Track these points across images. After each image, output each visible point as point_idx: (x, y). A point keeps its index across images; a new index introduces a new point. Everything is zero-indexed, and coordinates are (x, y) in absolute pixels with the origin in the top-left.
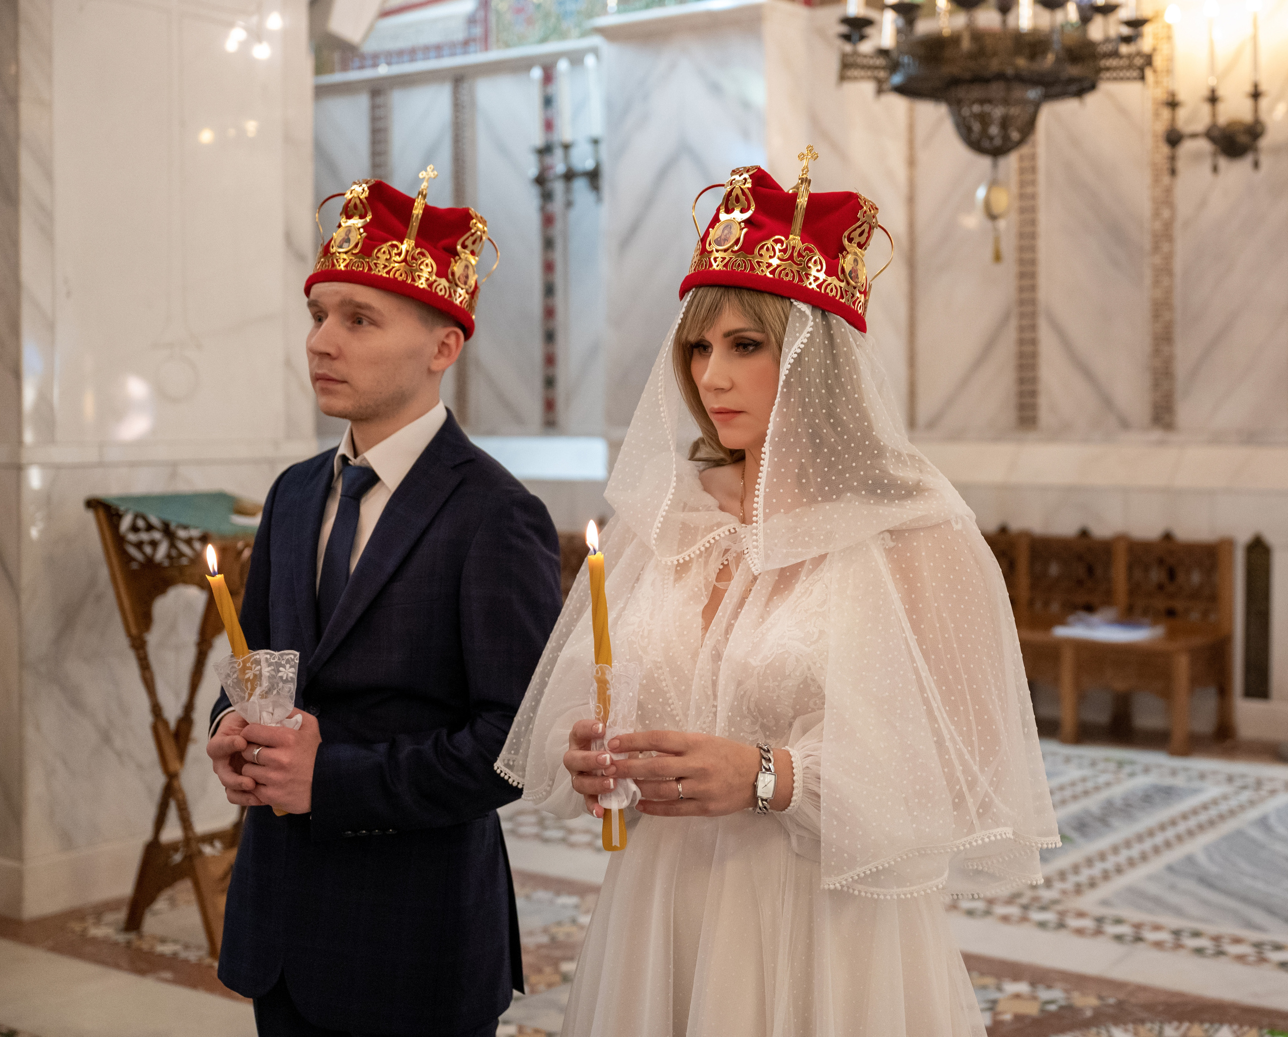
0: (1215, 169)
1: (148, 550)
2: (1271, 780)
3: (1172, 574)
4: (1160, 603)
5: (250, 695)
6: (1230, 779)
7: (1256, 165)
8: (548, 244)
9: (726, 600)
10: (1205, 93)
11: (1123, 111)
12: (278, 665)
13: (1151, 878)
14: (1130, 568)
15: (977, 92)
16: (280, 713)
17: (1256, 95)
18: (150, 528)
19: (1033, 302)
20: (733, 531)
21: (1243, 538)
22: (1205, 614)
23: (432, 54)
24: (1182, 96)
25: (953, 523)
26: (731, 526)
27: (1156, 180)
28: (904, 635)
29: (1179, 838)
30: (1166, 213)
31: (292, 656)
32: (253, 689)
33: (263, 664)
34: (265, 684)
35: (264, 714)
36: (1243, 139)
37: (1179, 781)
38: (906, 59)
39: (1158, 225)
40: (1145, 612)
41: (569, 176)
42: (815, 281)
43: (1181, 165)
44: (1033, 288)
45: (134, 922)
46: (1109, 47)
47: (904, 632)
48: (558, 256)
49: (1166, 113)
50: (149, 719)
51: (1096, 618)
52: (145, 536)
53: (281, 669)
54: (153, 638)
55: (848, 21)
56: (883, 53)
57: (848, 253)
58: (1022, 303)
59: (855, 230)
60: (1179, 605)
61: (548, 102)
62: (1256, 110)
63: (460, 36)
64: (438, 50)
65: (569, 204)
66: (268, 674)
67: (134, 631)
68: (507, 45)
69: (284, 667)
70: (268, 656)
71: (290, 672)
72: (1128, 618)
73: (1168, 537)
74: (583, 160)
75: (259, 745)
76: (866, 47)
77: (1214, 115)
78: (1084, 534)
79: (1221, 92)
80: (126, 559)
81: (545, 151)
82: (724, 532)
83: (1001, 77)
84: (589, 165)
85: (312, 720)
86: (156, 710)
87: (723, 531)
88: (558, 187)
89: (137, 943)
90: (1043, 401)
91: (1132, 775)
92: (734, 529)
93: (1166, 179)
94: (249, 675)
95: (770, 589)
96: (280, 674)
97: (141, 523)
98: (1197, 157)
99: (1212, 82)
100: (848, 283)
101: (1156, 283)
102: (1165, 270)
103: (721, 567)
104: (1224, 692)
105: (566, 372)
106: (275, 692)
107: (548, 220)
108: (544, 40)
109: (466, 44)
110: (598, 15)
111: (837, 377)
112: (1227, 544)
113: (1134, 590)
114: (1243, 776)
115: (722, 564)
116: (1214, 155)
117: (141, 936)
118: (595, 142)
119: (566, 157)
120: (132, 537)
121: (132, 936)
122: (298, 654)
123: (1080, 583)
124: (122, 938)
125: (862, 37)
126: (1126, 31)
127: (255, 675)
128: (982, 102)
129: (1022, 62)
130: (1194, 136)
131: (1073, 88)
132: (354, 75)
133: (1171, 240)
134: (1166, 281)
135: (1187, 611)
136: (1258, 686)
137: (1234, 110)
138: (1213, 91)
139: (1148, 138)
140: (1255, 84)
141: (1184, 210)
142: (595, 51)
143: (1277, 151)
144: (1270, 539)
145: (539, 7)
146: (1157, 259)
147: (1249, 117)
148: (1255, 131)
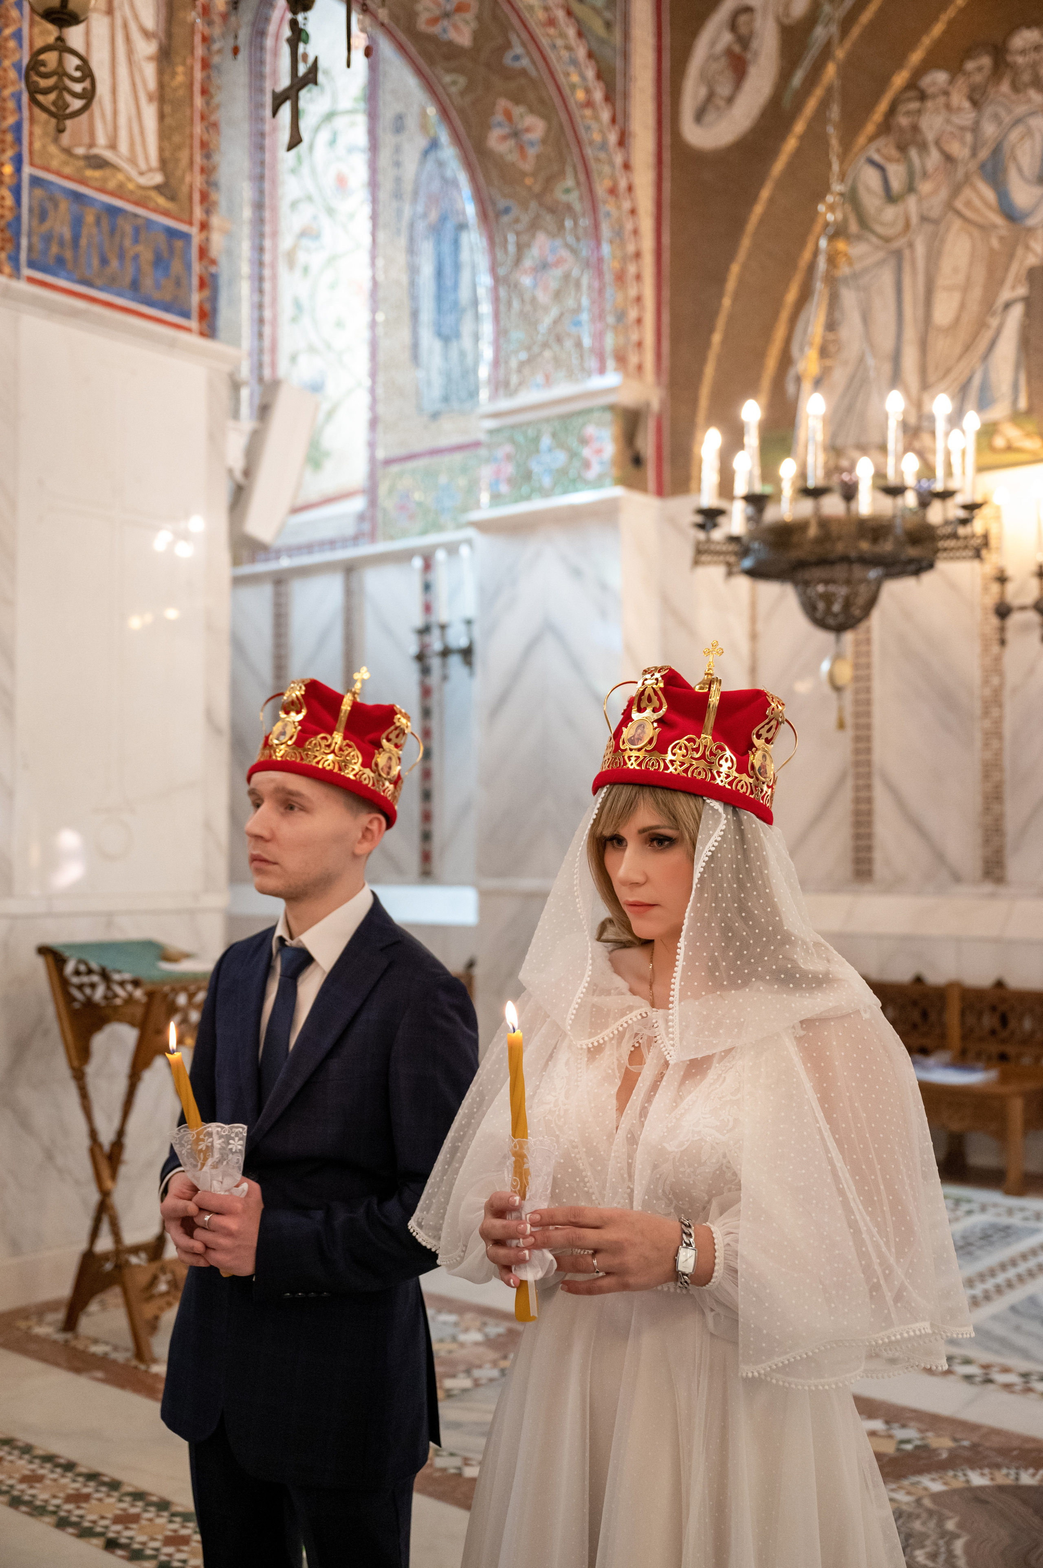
0: (1042, 640)
1: (88, 991)
3: (1004, 1020)
4: (994, 1048)
5: (203, 1165)
8: (426, 712)
9: (639, 1084)
10: (1036, 568)
11: (953, 586)
12: (228, 1138)
13: (995, 1318)
14: (963, 1014)
15: (817, 573)
16: (229, 1182)
18: (90, 972)
19: (869, 763)
20: (644, 1015)
23: (326, 548)
24: (1011, 571)
25: (862, 1013)
26: (642, 1011)
27: (986, 649)
28: (818, 1125)
29: (1020, 1278)
30: (995, 681)
31: (241, 1130)
32: (205, 1159)
33: (215, 1137)
34: (217, 1155)
35: (215, 1183)
37: (1016, 1221)
38: (756, 545)
39: (988, 692)
40: (978, 1056)
41: (446, 653)
42: (726, 778)
43: (1010, 635)
44: (869, 751)
45: (70, 1324)
46: (948, 530)
47: (817, 1122)
48: (434, 724)
49: (995, 588)
50: (86, 1142)
51: (931, 1061)
52: (85, 979)
53: (231, 1141)
54: (90, 1069)
55: (702, 512)
56: (733, 539)
57: (757, 749)
58: (857, 764)
59: (763, 727)
60: (1011, 1050)
61: (427, 587)
63: (350, 529)
64: (332, 544)
65: (445, 678)
66: (219, 1146)
67: (76, 1063)
68: (392, 538)
69: (233, 1139)
70: (219, 1129)
71: (238, 1145)
72: (962, 1061)
73: (999, 984)
74: (458, 638)
75: (210, 1212)
76: (718, 535)
77: (1042, 590)
78: (918, 980)
80: (69, 999)
81: (424, 631)
82: (636, 1017)
83: (845, 559)
84: (463, 643)
85: (256, 1186)
86: (93, 1134)
87: (634, 1016)
88: (435, 663)
89: (74, 1343)
90: (878, 856)
91: (970, 1212)
92: (646, 1013)
93: (995, 649)
94: (202, 1146)
95: (682, 1073)
96: (230, 1147)
97: (82, 968)
98: (1025, 628)
99: (1040, 558)
100: (757, 779)
101: (986, 745)
102: (995, 733)
103: (633, 1049)
105: (441, 827)
106: (225, 1163)
107: (426, 692)
108: (424, 532)
109: (356, 538)
110: (472, 510)
111: (748, 871)
113: (967, 1035)
115: (633, 1046)
116: (1042, 626)
117: (77, 1337)
118: (469, 622)
119: (443, 636)
120: (75, 980)
121: (69, 1336)
122: (246, 1127)
123: (915, 1026)
124: (60, 1337)
125: (715, 526)
126: (962, 514)
127: (207, 1147)
128: (826, 582)
129: (865, 546)
130: (1023, 608)
131: (912, 567)
132: (260, 567)
133: (1000, 705)
134: (995, 743)
135: (1019, 1056)
138: (1041, 567)
139: (978, 610)
141: (1013, 678)
142: (469, 542)
145: (419, 503)
146: (986, 724)
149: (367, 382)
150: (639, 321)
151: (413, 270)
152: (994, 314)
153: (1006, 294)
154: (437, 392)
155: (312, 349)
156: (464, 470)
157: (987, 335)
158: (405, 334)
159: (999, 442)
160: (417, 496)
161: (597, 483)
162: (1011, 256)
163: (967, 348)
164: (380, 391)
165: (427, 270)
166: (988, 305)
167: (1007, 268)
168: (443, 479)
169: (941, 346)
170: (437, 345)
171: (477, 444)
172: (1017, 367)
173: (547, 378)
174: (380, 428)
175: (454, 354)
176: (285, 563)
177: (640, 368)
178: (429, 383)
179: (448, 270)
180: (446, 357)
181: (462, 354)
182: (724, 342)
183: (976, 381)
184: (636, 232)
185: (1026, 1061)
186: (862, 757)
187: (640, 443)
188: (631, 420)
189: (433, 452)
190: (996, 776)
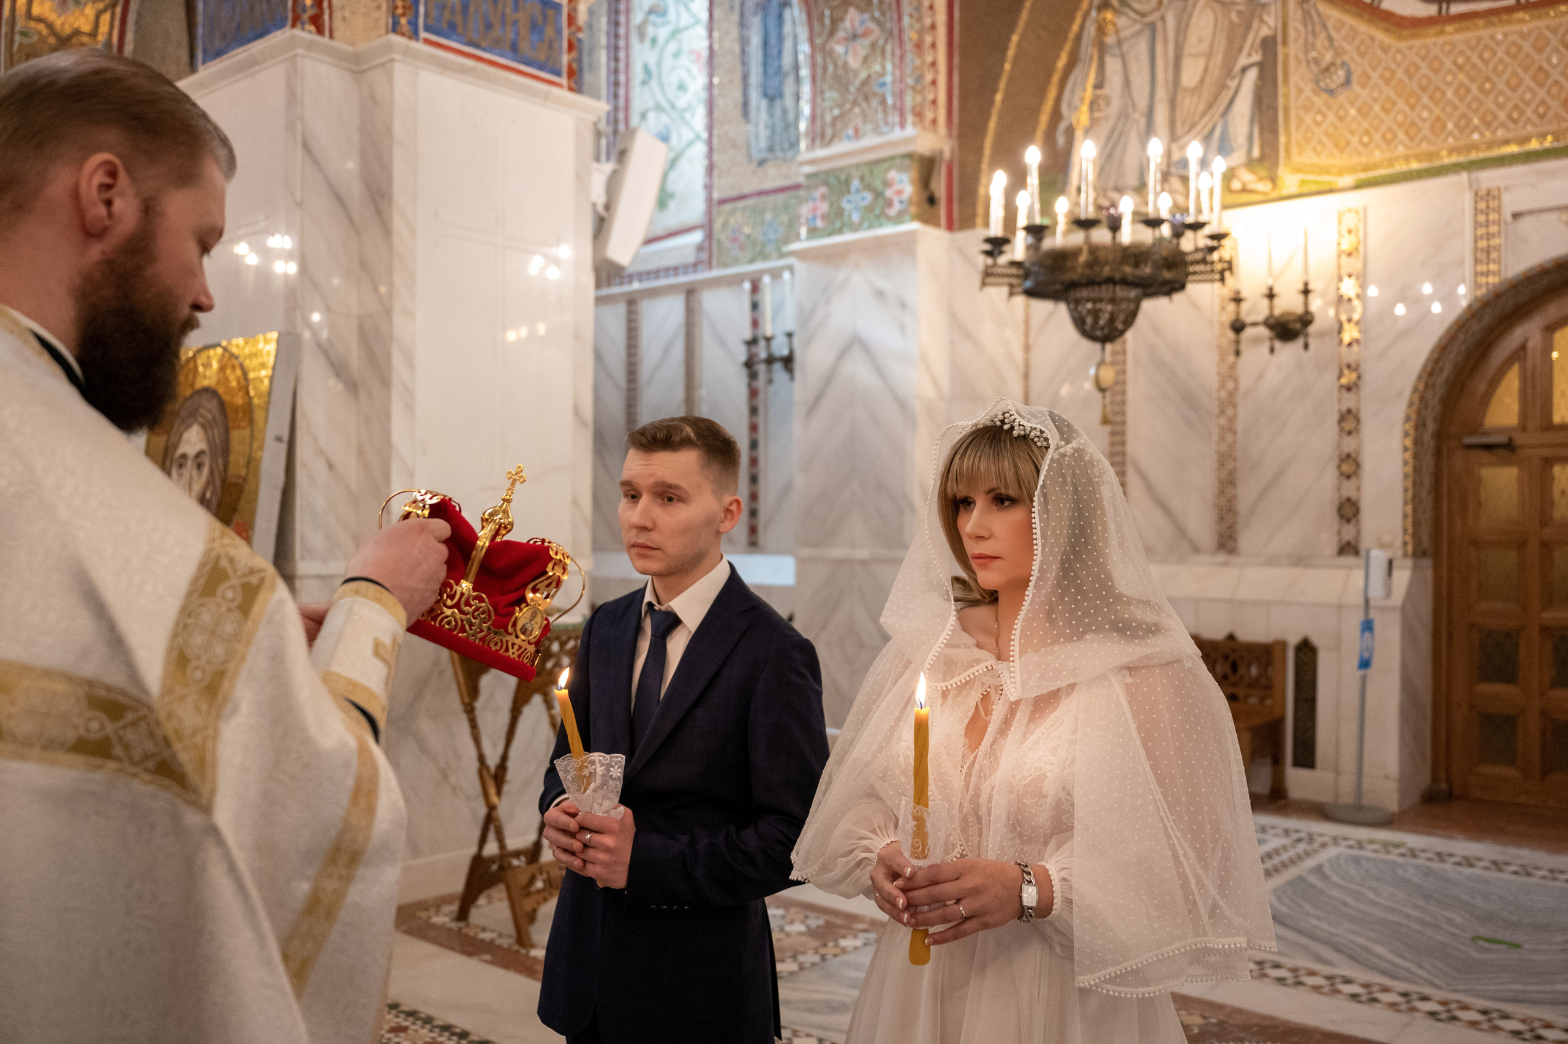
0: (1272, 350)
2: (1321, 835)
3: (1234, 667)
6: (1287, 832)
7: (1306, 346)
8: (753, 411)
10: (1265, 291)
11: (1195, 305)
15: (1087, 292)
17: (1306, 292)
19: (1123, 453)
21: (1293, 640)
22: (1262, 700)
23: (671, 272)
24: (1244, 295)
27: (1222, 359)
30: (1230, 385)
36: (1298, 326)
38: (1036, 269)
39: (1223, 394)
41: (770, 361)
43: (1243, 347)
44: (1123, 443)
46: (1196, 256)
48: (760, 420)
49: (1232, 307)
54: (479, 704)
55: (990, 241)
56: (1016, 264)
60: (1240, 691)
61: (755, 306)
62: (1306, 304)
63: (691, 258)
64: (675, 270)
65: (770, 381)
68: (725, 265)
74: (780, 348)
76: (1004, 261)
77: (1271, 309)
79: (1276, 291)
81: (752, 342)
83: (1111, 281)
84: (785, 352)
88: (761, 368)
93: (1231, 358)
98: (1257, 340)
99: (1270, 282)
101: (1222, 438)
102: (1230, 428)
104: (1277, 761)
105: (766, 506)
107: (753, 393)
108: (752, 261)
109: (695, 265)
110: (792, 241)
112: (1283, 644)
114: (1297, 831)
116: (1271, 339)
118: (790, 336)
119: (768, 347)
125: (1001, 253)
126: (1210, 243)
128: (1094, 301)
129: (1128, 270)
130: (1255, 324)
131: (1167, 289)
132: (615, 290)
133: (1235, 406)
134: (1229, 438)
135: (1247, 697)
136: (1306, 757)
137: (1289, 303)
138: (1271, 289)
139: (1217, 326)
140: (1306, 284)
141: (1245, 382)
142: (790, 268)
143: (1322, 335)
144: (1316, 641)
145: (749, 236)
146: (1223, 421)
147: (1299, 309)
148: (1306, 320)
149: (705, 135)
150: (934, 82)
151: (744, 41)
152: (1233, 78)
153: (1243, 61)
154: (763, 143)
155: (659, 108)
156: (786, 208)
157: (1227, 95)
158: (737, 94)
159: (1236, 185)
160: (747, 230)
161: (899, 219)
163: (1210, 106)
164: (715, 141)
165: (756, 40)
168: (768, 216)
169: (1187, 104)
170: (764, 103)
171: (797, 187)
172: (1252, 123)
173: (857, 131)
174: (716, 173)
176: (636, 286)
177: (934, 121)
178: (757, 136)
179: (773, 40)
180: (771, 115)
181: (784, 111)
182: (1004, 101)
183: (1217, 134)
184: (932, 7)
185: (1253, 701)
186: (1118, 449)
187: (934, 185)
188: (927, 166)
189: (760, 194)
190: (1230, 465)
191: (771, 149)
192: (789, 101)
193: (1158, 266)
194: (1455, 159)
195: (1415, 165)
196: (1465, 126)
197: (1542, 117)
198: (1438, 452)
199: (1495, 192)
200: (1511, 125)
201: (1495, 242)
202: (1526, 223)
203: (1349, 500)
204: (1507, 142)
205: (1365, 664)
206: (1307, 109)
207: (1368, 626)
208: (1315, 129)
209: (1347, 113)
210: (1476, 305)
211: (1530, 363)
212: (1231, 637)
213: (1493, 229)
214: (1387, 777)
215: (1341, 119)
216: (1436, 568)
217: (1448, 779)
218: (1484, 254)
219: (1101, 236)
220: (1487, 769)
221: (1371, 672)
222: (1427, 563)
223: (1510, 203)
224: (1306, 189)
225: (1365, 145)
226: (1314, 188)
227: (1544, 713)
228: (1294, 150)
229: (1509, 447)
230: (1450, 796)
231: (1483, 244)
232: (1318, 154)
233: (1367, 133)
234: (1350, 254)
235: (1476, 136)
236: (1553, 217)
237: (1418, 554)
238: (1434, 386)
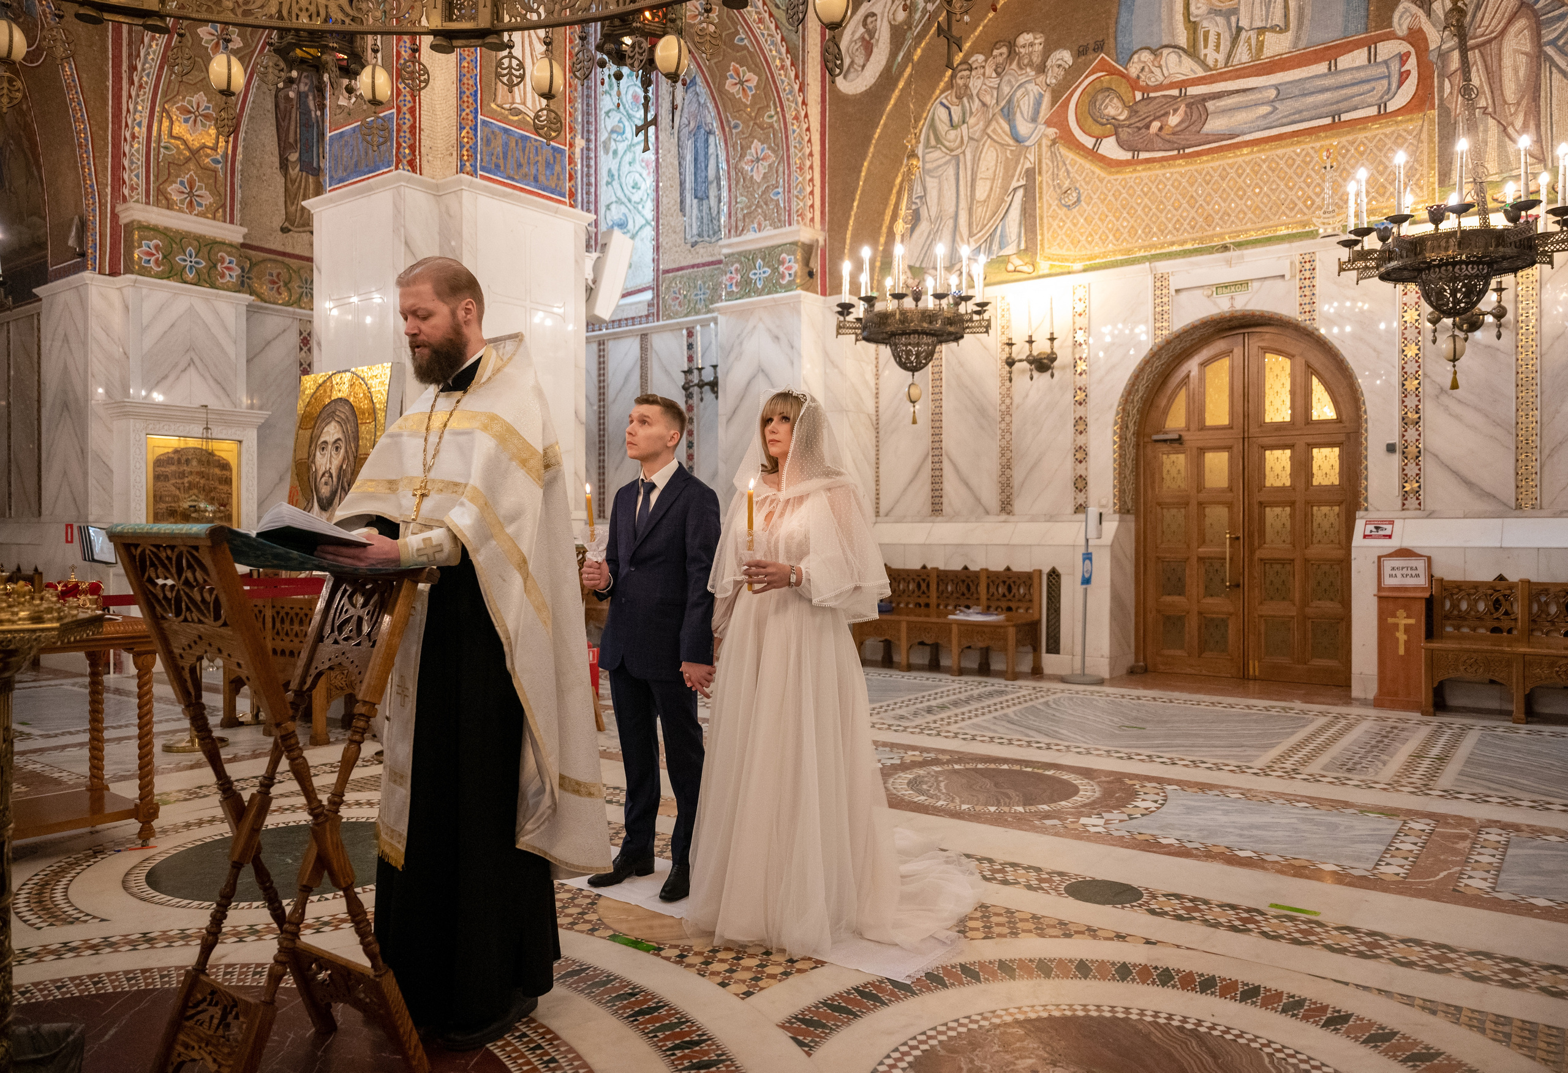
0: (1032, 378)
3: (1010, 589)
4: (1004, 605)
7: (1052, 375)
10: (1028, 339)
14: (988, 584)
15: (902, 339)
17: (1052, 339)
19: (940, 448)
21: (1046, 569)
23: (630, 322)
24: (1014, 340)
27: (1002, 383)
30: (1008, 401)
36: (1048, 362)
38: (871, 324)
39: (1004, 407)
40: (996, 607)
41: (701, 385)
43: (1014, 376)
44: (940, 441)
46: (970, 317)
49: (1007, 348)
51: (971, 610)
55: (841, 305)
56: (859, 321)
58: (934, 449)
60: (1013, 605)
61: (690, 346)
62: (1052, 347)
63: (644, 312)
64: (633, 320)
65: (701, 399)
68: (669, 317)
72: (987, 610)
74: (707, 375)
76: (850, 318)
77: (1031, 350)
78: (966, 568)
79: (1034, 338)
81: (688, 372)
83: (916, 332)
84: (712, 378)
88: (695, 390)
90: (946, 501)
93: (1007, 383)
98: (1023, 371)
99: (1030, 332)
101: (1003, 437)
102: (1007, 431)
104: (1036, 650)
108: (686, 315)
109: (647, 316)
110: (716, 301)
112: (1040, 571)
113: (990, 597)
116: (1031, 370)
118: (715, 367)
119: (700, 375)
123: (963, 593)
125: (849, 313)
126: (977, 308)
128: (907, 344)
129: (925, 325)
130: (1021, 361)
131: (952, 338)
132: (596, 334)
133: (1011, 415)
134: (1007, 436)
135: (1018, 608)
136: (1054, 647)
137: (1041, 347)
138: (1031, 337)
139: (999, 362)
140: (1052, 334)
141: (1017, 399)
142: (715, 320)
143: (1063, 368)
144: (1060, 570)
145: (685, 296)
146: (1003, 425)
147: (1049, 351)
148: (1052, 358)
149: (653, 221)
150: (812, 193)
151: (681, 158)
154: (695, 231)
155: (619, 201)
156: (712, 277)
158: (676, 195)
160: (684, 292)
161: (789, 287)
162: (1017, 162)
164: (660, 227)
165: (689, 157)
166: (1005, 189)
167: (1015, 170)
168: (699, 282)
170: (695, 201)
171: (720, 262)
173: (759, 224)
174: (661, 251)
175: (705, 208)
176: (607, 331)
177: (812, 220)
179: (701, 158)
180: (700, 211)
182: (858, 207)
184: (809, 141)
185: (1021, 611)
186: (937, 445)
187: (812, 264)
188: (808, 250)
189: (693, 266)
190: (1008, 454)
191: (700, 235)
192: (713, 201)
193: (943, 323)
194: (1142, 253)
195: (1120, 257)
196: (1148, 233)
197: (1193, 228)
198: (1137, 445)
199: (1166, 276)
200: (1175, 232)
201: (1166, 308)
202: (1183, 295)
203: (1081, 476)
204: (1172, 244)
205: (1086, 581)
206: (1054, 217)
207: (1088, 557)
208: (1059, 231)
209: (1078, 221)
210: (1155, 349)
211: (1191, 386)
212: (1008, 569)
213: (1165, 299)
214: (1102, 656)
215: (1075, 225)
216: (1137, 521)
217: (1145, 659)
218: (1160, 316)
219: (908, 303)
220: (1167, 652)
221: (1091, 588)
222: (1131, 518)
223: (1175, 283)
224: (1053, 271)
225: (1090, 243)
226: (1059, 270)
227: (1200, 613)
228: (1046, 245)
229: (1179, 440)
230: (1145, 670)
231: (1159, 309)
232: (1061, 248)
233: (1090, 235)
234: (1080, 315)
235: (1155, 239)
236: (1199, 292)
237: (1123, 510)
238: (1133, 402)
